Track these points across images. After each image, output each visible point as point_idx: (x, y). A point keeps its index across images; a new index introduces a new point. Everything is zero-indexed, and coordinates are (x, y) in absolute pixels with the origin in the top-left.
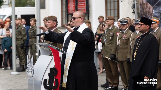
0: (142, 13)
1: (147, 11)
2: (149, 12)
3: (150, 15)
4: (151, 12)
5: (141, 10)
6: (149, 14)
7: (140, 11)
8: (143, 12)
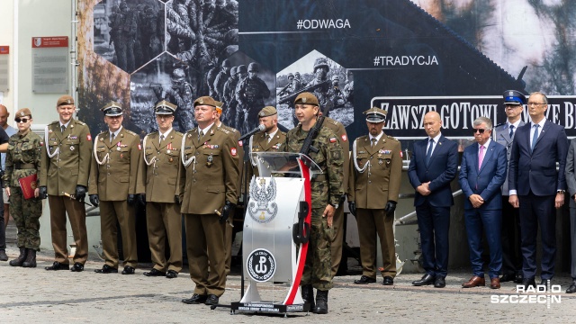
0: (94, 89)
1: (110, 83)
2: (116, 87)
3: (119, 94)
4: (125, 87)
5: (90, 81)
6: (116, 92)
7: (88, 83)
8: (97, 86)
